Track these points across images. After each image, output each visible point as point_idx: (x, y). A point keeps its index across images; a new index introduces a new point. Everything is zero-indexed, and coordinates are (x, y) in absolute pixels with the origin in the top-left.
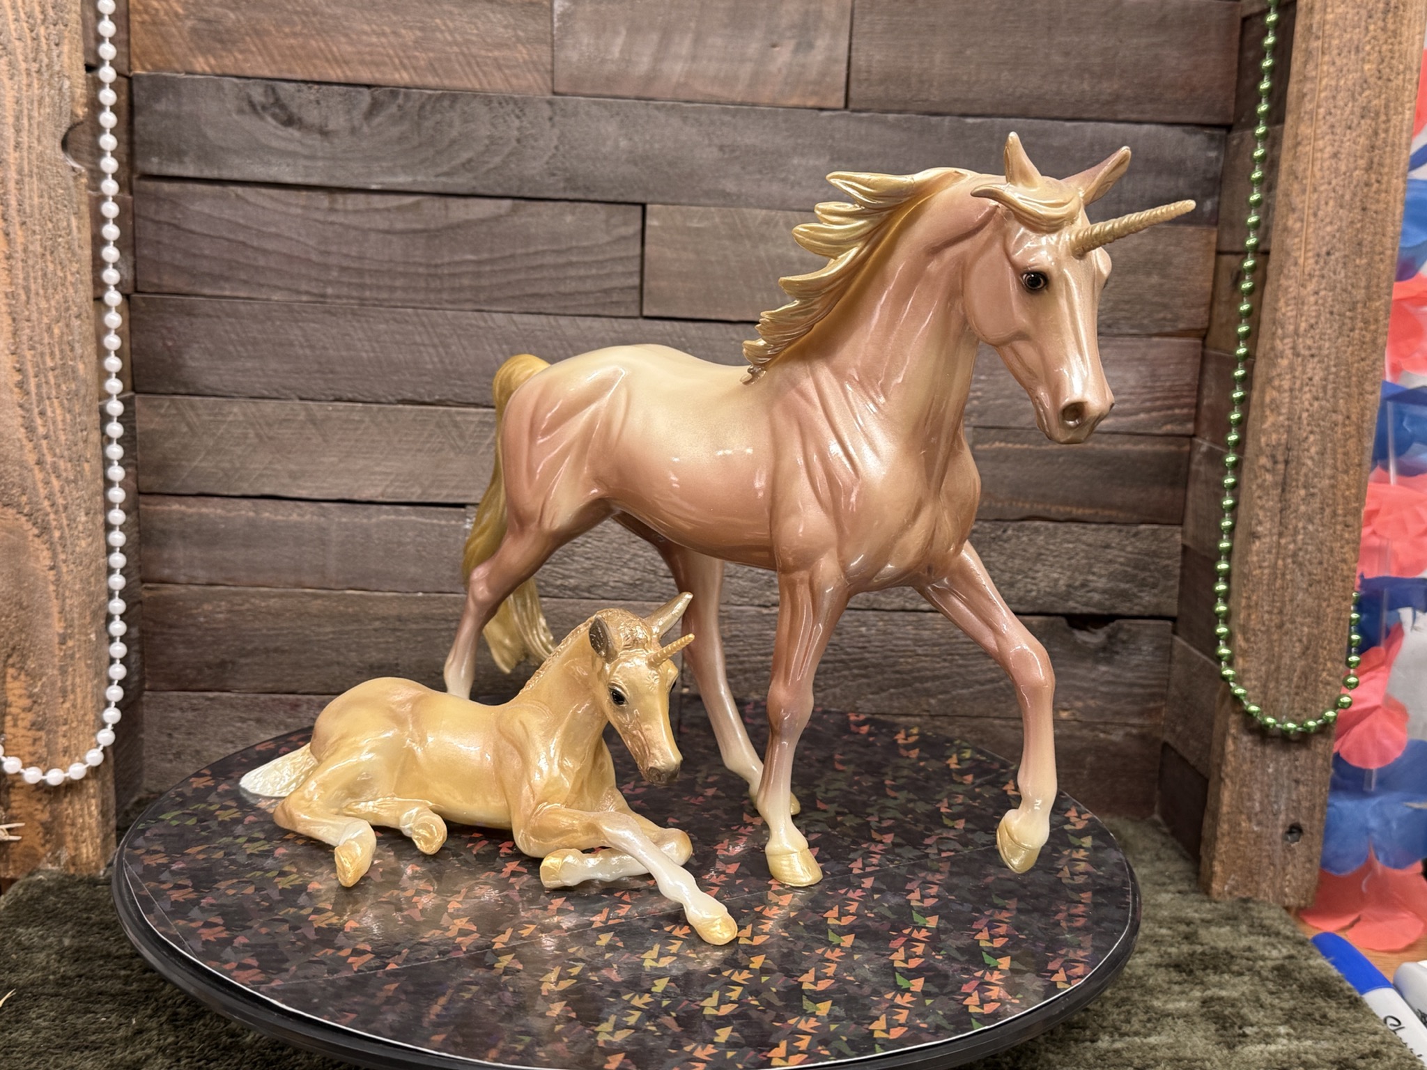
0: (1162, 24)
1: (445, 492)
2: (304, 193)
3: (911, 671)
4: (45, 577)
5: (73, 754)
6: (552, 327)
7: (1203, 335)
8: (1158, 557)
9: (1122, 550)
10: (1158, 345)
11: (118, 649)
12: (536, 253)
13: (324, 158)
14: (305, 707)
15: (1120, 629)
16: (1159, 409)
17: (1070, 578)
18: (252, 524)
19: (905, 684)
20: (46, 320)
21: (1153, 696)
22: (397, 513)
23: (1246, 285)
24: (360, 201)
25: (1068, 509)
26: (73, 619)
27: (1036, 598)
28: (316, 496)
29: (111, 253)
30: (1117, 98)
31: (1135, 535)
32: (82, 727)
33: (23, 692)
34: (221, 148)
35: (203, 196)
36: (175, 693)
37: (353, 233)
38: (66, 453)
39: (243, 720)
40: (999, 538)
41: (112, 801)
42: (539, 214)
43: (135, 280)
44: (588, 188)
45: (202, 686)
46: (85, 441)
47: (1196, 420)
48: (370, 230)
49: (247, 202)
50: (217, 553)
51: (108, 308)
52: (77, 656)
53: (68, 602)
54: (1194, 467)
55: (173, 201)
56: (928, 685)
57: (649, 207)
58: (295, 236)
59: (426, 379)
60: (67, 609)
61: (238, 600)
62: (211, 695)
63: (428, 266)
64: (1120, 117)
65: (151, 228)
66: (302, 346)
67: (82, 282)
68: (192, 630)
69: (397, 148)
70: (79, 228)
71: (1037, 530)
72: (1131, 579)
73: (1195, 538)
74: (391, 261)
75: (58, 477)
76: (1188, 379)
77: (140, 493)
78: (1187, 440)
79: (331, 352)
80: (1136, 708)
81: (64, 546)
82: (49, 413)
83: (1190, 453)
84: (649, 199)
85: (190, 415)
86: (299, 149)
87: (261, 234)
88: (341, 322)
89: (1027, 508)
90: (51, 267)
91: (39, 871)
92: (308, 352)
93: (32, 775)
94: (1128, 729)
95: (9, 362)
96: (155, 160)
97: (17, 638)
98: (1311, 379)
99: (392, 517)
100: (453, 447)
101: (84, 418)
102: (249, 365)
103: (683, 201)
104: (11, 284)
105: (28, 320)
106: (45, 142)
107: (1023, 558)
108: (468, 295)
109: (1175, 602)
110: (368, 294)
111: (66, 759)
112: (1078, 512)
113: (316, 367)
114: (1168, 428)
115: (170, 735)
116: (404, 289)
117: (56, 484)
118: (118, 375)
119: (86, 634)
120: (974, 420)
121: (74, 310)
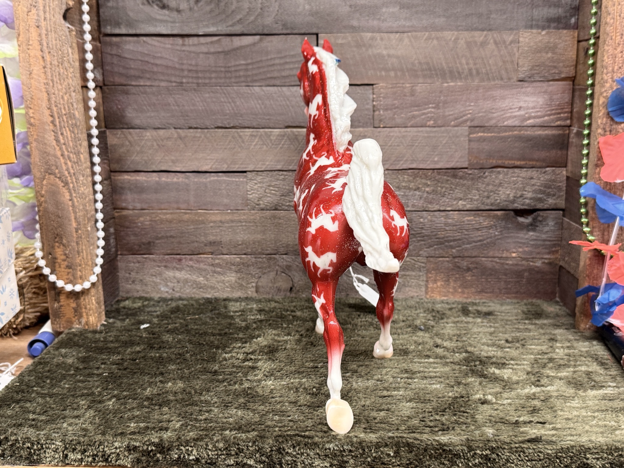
1: (237, 166)
2: (171, 38)
3: (443, 238)
4: (68, 204)
5: (83, 279)
6: (279, 91)
7: (573, 79)
8: (555, 182)
9: (539, 179)
10: (552, 85)
11: (101, 234)
12: (271, 59)
13: (179, 22)
14: (184, 260)
15: (539, 215)
16: (555, 114)
17: (516, 193)
18: (158, 183)
19: (441, 243)
20: (61, 94)
21: (554, 245)
22: (217, 176)
23: (591, 52)
24: (195, 40)
25: (513, 162)
26: (80, 222)
27: (499, 203)
28: (183, 170)
29: (89, 66)
31: (544, 173)
32: (87, 267)
33: (62, 253)
34: (136, 21)
35: (130, 42)
36: (131, 256)
37: (193, 55)
38: (73, 151)
39: (159, 267)
40: (482, 177)
41: (102, 298)
42: (272, 41)
43: (104, 80)
44: (292, 28)
45: (142, 252)
46: (80, 145)
47: (571, 118)
48: (200, 53)
49: (148, 44)
50: (144, 196)
51: (89, 89)
52: (83, 237)
53: (78, 214)
54: (571, 140)
55: (117, 45)
56: (452, 243)
57: (319, 35)
58: (168, 57)
59: (227, 117)
60: (78, 217)
61: (154, 216)
62: (145, 256)
63: (225, 67)
65: (109, 57)
66: (174, 105)
67: (74, 76)
68: (136, 229)
69: (209, 16)
70: (72, 54)
71: (499, 173)
72: (543, 192)
73: (572, 172)
74: (209, 66)
75: (70, 161)
76: (567, 100)
77: (111, 171)
78: (567, 128)
79: (186, 108)
80: (547, 251)
81: (75, 191)
82: (65, 134)
83: (569, 134)
84: (319, 31)
85: (129, 137)
86: (169, 19)
87: (155, 57)
88: (190, 94)
89: (494, 162)
90: (62, 71)
91: (73, 328)
92: (177, 108)
93: (69, 288)
94: (543, 260)
95: (47, 112)
96: (109, 27)
97: (58, 230)
99: (216, 178)
100: (240, 147)
101: (80, 135)
102: (152, 115)
103: (335, 31)
104: (46, 79)
105: (54, 94)
106: (56, 16)
107: (493, 185)
108: (243, 79)
109: (564, 202)
110: (200, 81)
111: (81, 280)
112: (518, 163)
113: (180, 114)
114: (559, 123)
115: (130, 274)
116: (216, 78)
117: (69, 164)
118: (96, 118)
119: (86, 228)
120: (468, 123)
121: (72, 89)
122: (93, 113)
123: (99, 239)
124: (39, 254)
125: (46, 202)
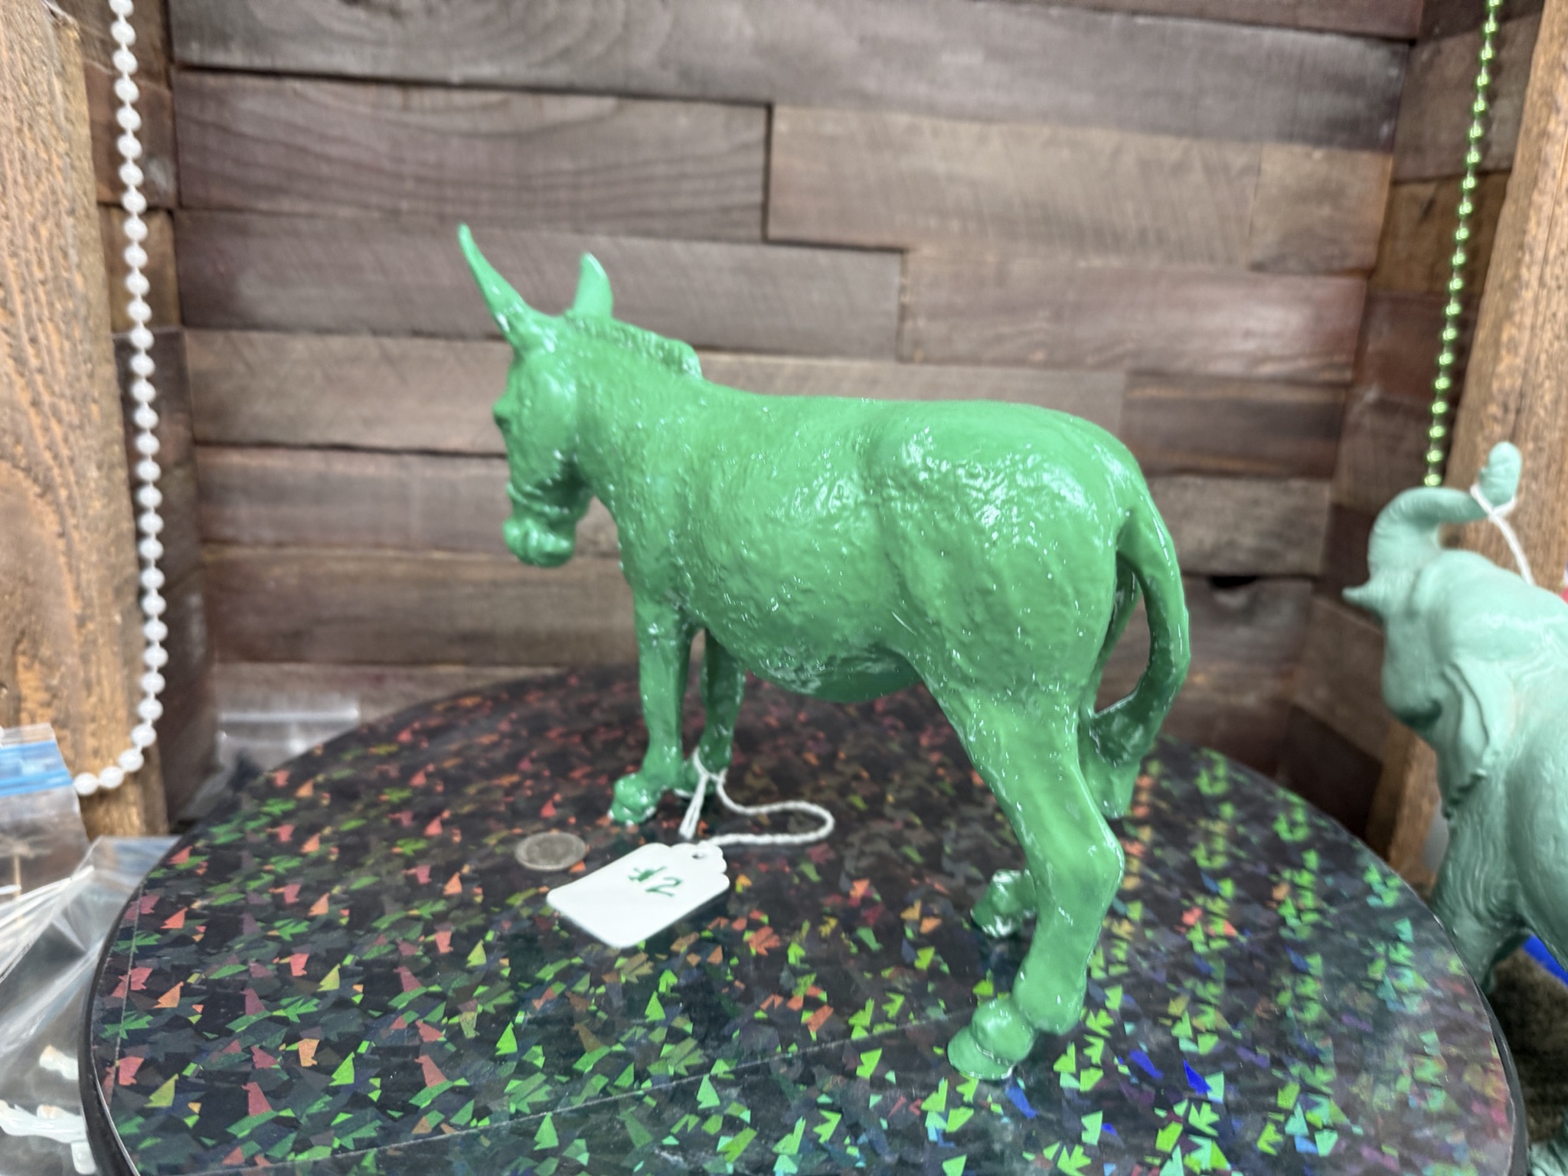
2: (372, 88)
4: (54, 548)
5: (103, 756)
6: (662, 251)
8: (1305, 513)
9: (1271, 505)
10: (1323, 285)
11: (156, 630)
12: (646, 162)
13: (395, 45)
15: (1262, 589)
17: (1218, 536)
18: (326, 479)
20: (29, 218)
21: (1287, 659)
24: (438, 97)
25: (1218, 462)
26: (91, 598)
28: (398, 447)
29: (129, 146)
30: (1299, 2)
31: (1285, 492)
32: (113, 726)
33: (40, 684)
34: (274, 32)
35: (255, 92)
37: (430, 137)
38: (68, 392)
41: (160, 805)
42: (648, 116)
43: (179, 193)
44: (705, 85)
46: (91, 376)
47: (1357, 366)
48: (450, 133)
49: (308, 100)
50: (286, 510)
51: (124, 213)
52: (101, 641)
53: (84, 577)
54: (1351, 419)
55: (219, 98)
58: (360, 138)
60: (84, 584)
61: (311, 563)
63: (521, 178)
64: (1304, 22)
65: (195, 130)
66: (373, 272)
67: (73, 167)
68: (261, 597)
69: (481, 32)
71: (1185, 486)
72: (1278, 537)
73: (1348, 492)
74: (475, 170)
75: (60, 421)
76: (1350, 324)
77: (199, 442)
78: (1344, 389)
79: (408, 279)
80: (1271, 671)
81: (74, 508)
82: (42, 340)
83: (1346, 403)
84: (776, 99)
85: (248, 354)
86: (367, 34)
88: (419, 242)
89: (1176, 460)
90: (31, 146)
92: (381, 278)
94: (1260, 693)
96: (195, 46)
97: (25, 621)
98: (1554, 315)
99: (485, 472)
101: (87, 346)
102: (313, 293)
109: (1320, 561)
110: (449, 210)
111: (97, 762)
112: (1229, 465)
113: (390, 296)
114: (1328, 376)
116: (494, 206)
117: (57, 430)
118: (148, 298)
119: (109, 615)
120: (1128, 363)
121: (65, 204)
122: (138, 283)
123: (148, 644)
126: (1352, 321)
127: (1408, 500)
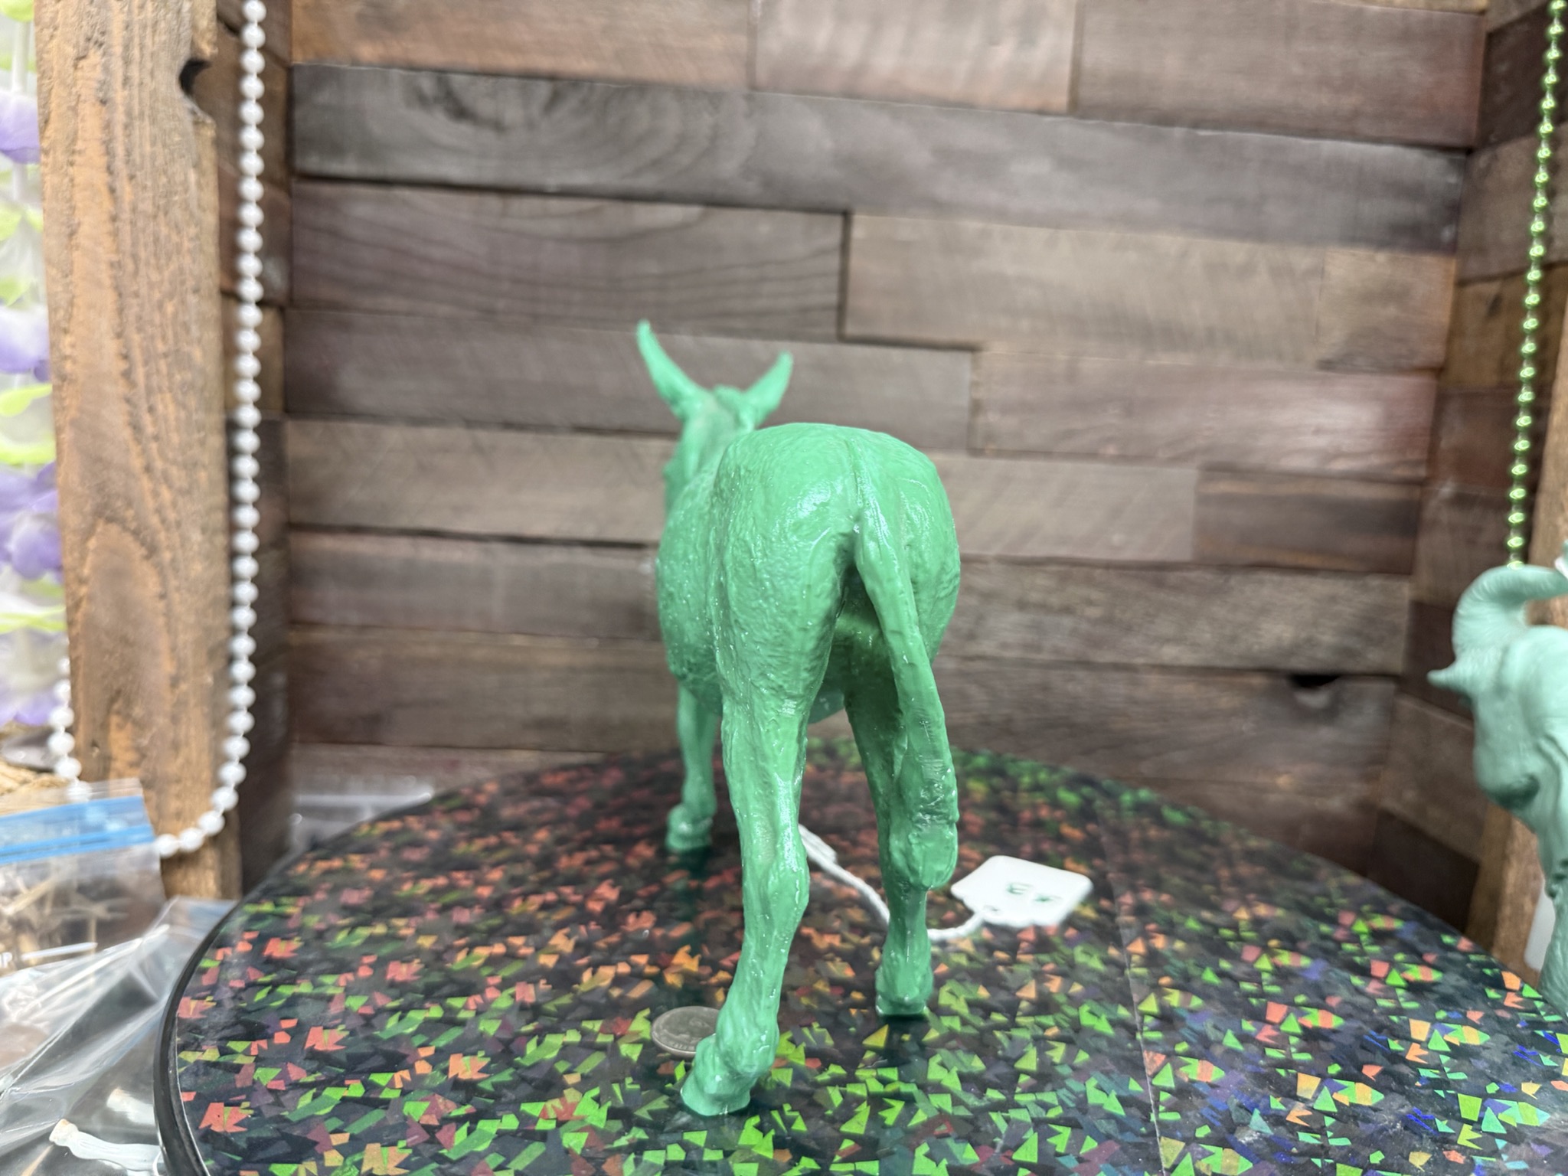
0: (1404, 34)
1: (623, 530)
2: (474, 196)
3: (1122, 731)
4: (154, 609)
5: (184, 818)
6: (743, 350)
8: (1384, 611)
9: (1349, 603)
10: (1393, 382)
11: (244, 696)
12: (730, 266)
13: (497, 157)
14: (465, 764)
15: (1344, 689)
16: (1391, 453)
17: (1296, 633)
18: (410, 562)
19: (1115, 744)
20: (157, 295)
21: (1373, 760)
22: (570, 553)
23: (1531, 299)
24: (536, 204)
25: (1293, 558)
26: (185, 658)
27: (1257, 654)
28: (481, 532)
30: (1356, 114)
31: (1362, 587)
32: (196, 787)
33: (130, 744)
34: (388, 146)
35: (366, 200)
36: (326, 747)
37: (527, 241)
38: (179, 459)
40: (1220, 589)
41: (235, 873)
42: (733, 222)
43: (290, 293)
44: (787, 194)
45: (355, 738)
46: (202, 443)
47: (1431, 463)
48: (546, 237)
49: (415, 207)
50: (372, 594)
52: (192, 701)
53: (181, 638)
54: (1428, 514)
55: (333, 205)
56: (1139, 747)
57: (853, 216)
58: (463, 245)
60: (180, 645)
61: (396, 645)
63: (610, 278)
64: (1361, 133)
65: (310, 235)
68: (344, 678)
69: (579, 147)
70: (199, 185)
71: (1260, 581)
72: (1358, 634)
73: (1431, 590)
74: (568, 273)
75: (170, 487)
76: (1422, 422)
77: (290, 526)
78: (1419, 486)
79: (502, 374)
80: (1356, 773)
81: (176, 571)
82: (160, 408)
83: (1422, 501)
84: (853, 206)
85: (346, 443)
86: (471, 147)
87: (428, 242)
88: (513, 338)
90: (164, 231)
94: (1347, 795)
95: (111, 346)
96: (315, 158)
97: (122, 680)
99: (565, 559)
100: (635, 482)
101: (201, 416)
103: (891, 210)
104: (118, 251)
105: (136, 295)
106: (159, 77)
107: (1244, 610)
108: (652, 313)
109: (1402, 660)
110: (541, 309)
112: (1304, 561)
113: (484, 390)
114: (1400, 473)
116: (583, 305)
117: (166, 495)
118: (258, 379)
119: (202, 676)
120: (1201, 458)
121: (190, 283)
122: (249, 365)
124: (61, 743)
125: (90, 598)
126: (1423, 417)
127: (1490, 579)
